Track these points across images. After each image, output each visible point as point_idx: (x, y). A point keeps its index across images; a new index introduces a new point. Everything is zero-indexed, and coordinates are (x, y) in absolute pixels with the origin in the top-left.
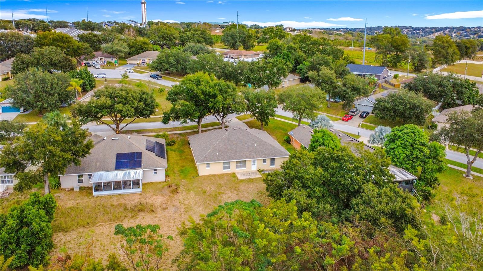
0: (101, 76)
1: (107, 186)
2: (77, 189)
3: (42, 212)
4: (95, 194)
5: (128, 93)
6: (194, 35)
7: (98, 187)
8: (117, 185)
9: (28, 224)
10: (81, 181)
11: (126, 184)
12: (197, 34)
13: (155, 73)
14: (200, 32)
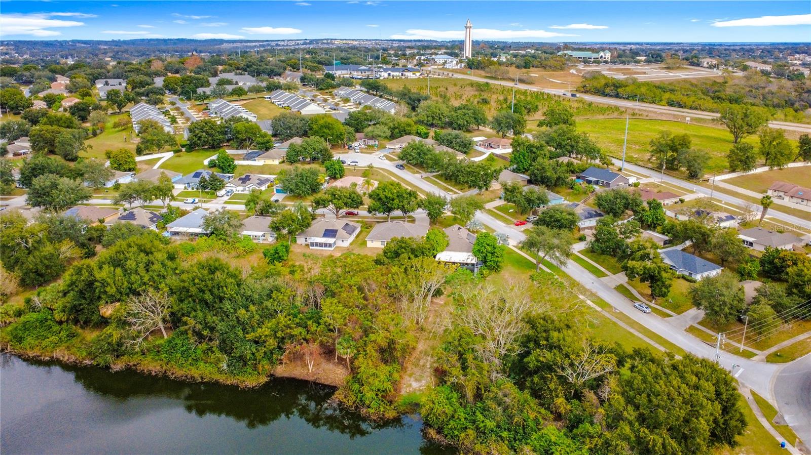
0: (354, 164)
1: (317, 244)
2: (304, 245)
3: (284, 250)
4: (311, 247)
5: (341, 193)
6: (465, 115)
7: (312, 244)
8: (321, 245)
9: (278, 253)
10: (306, 241)
11: (326, 245)
12: (468, 114)
13: (401, 162)
14: (472, 111)
